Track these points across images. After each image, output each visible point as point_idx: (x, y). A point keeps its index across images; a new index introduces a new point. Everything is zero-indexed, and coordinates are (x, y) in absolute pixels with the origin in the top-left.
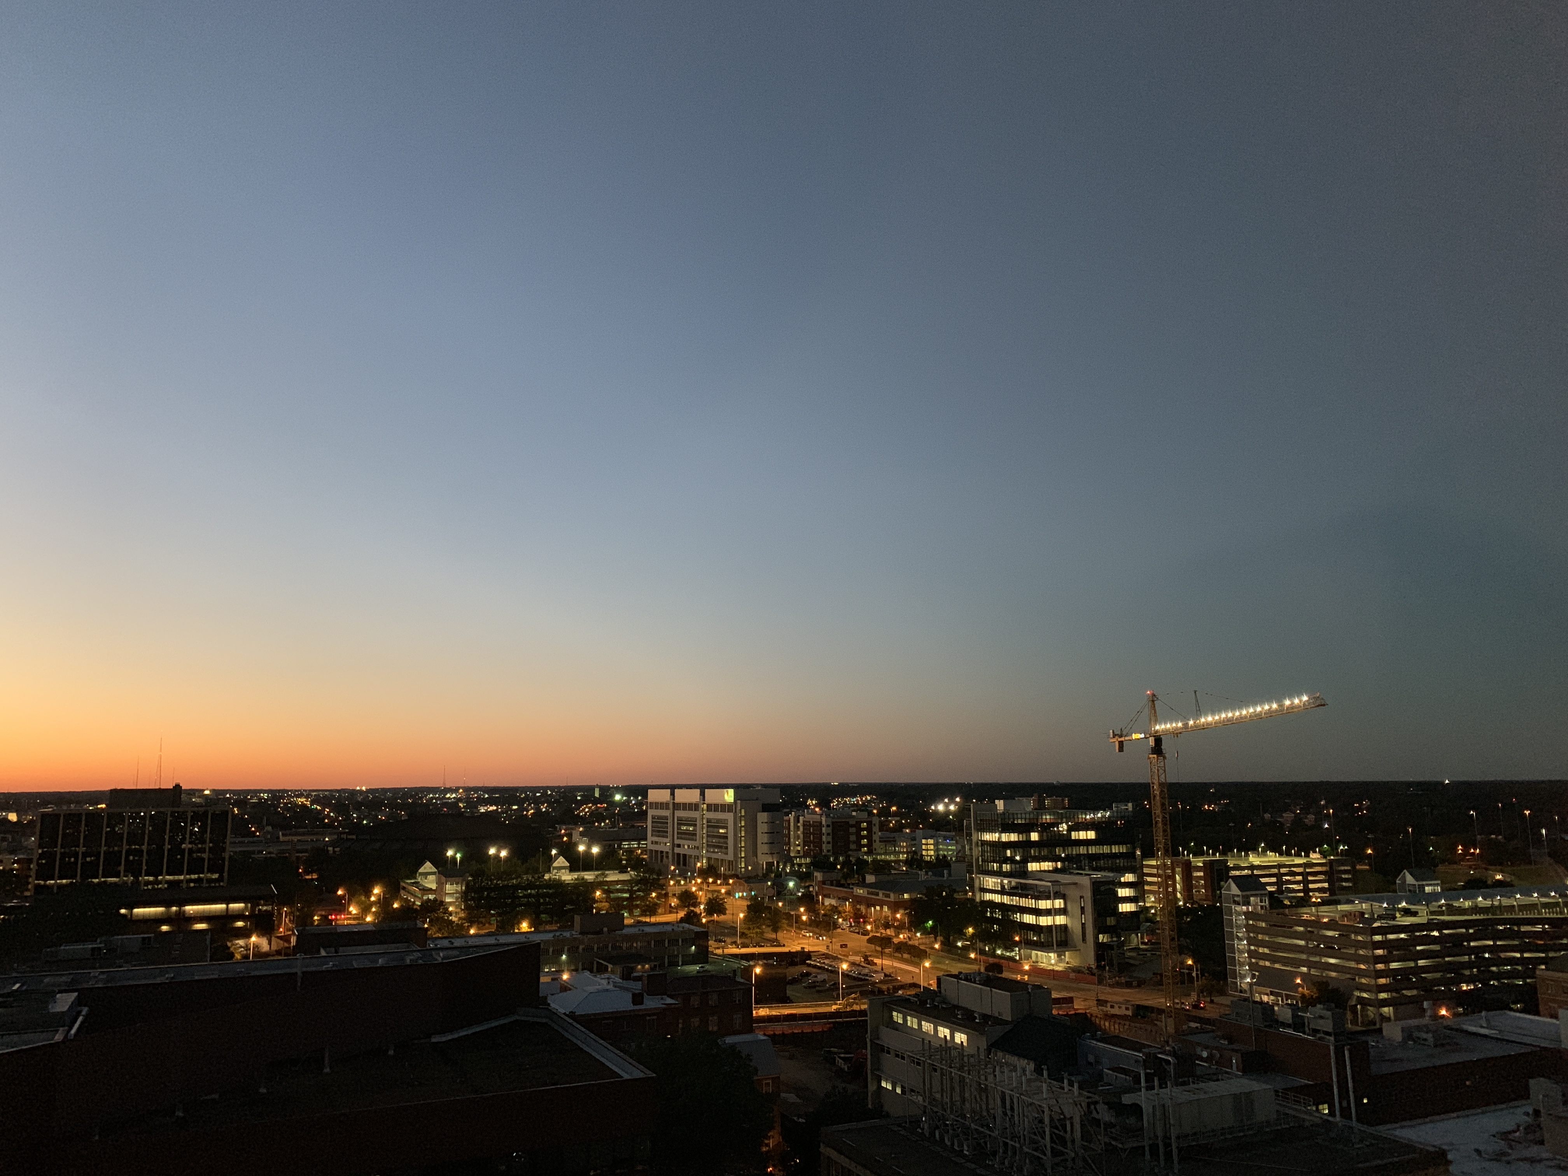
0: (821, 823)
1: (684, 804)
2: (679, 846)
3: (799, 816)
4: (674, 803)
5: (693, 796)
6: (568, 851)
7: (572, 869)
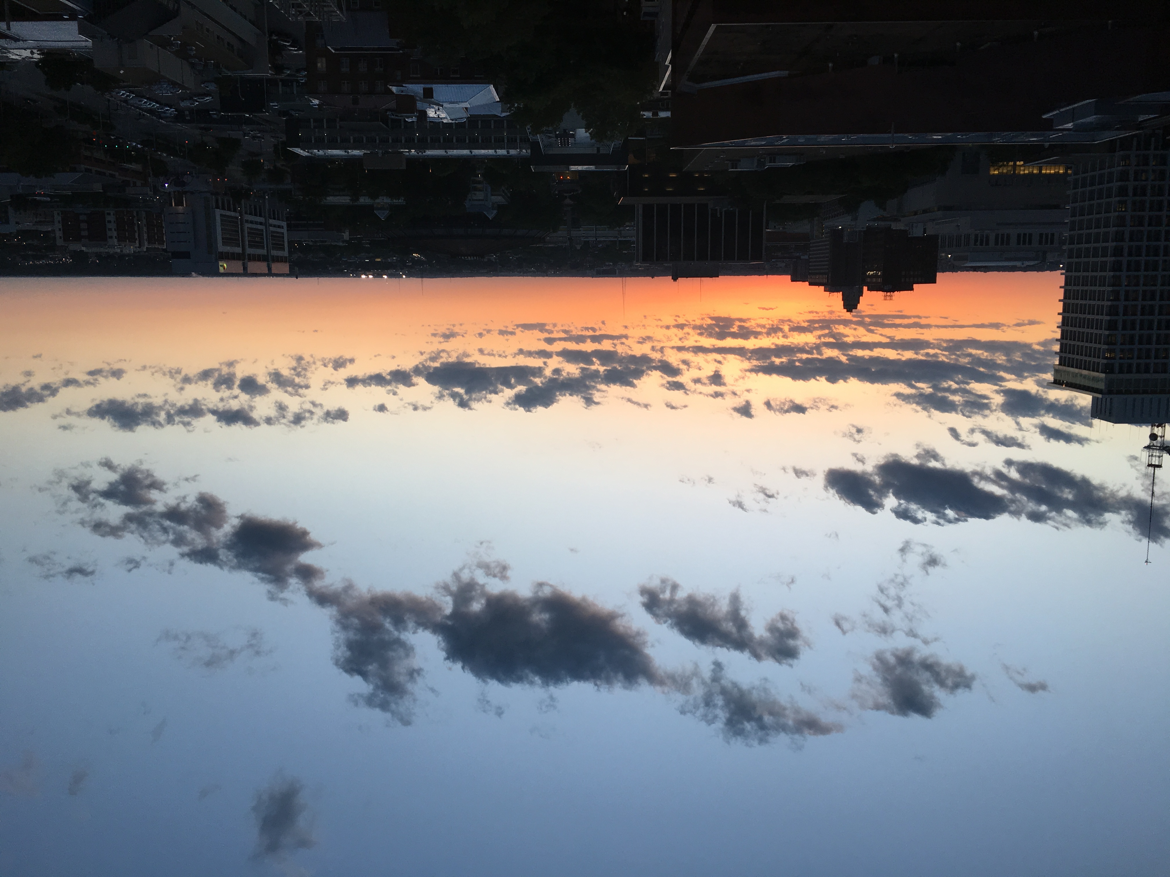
0: (118, 241)
1: (259, 260)
2: (261, 224)
3: (139, 247)
4: (268, 261)
5: (252, 267)
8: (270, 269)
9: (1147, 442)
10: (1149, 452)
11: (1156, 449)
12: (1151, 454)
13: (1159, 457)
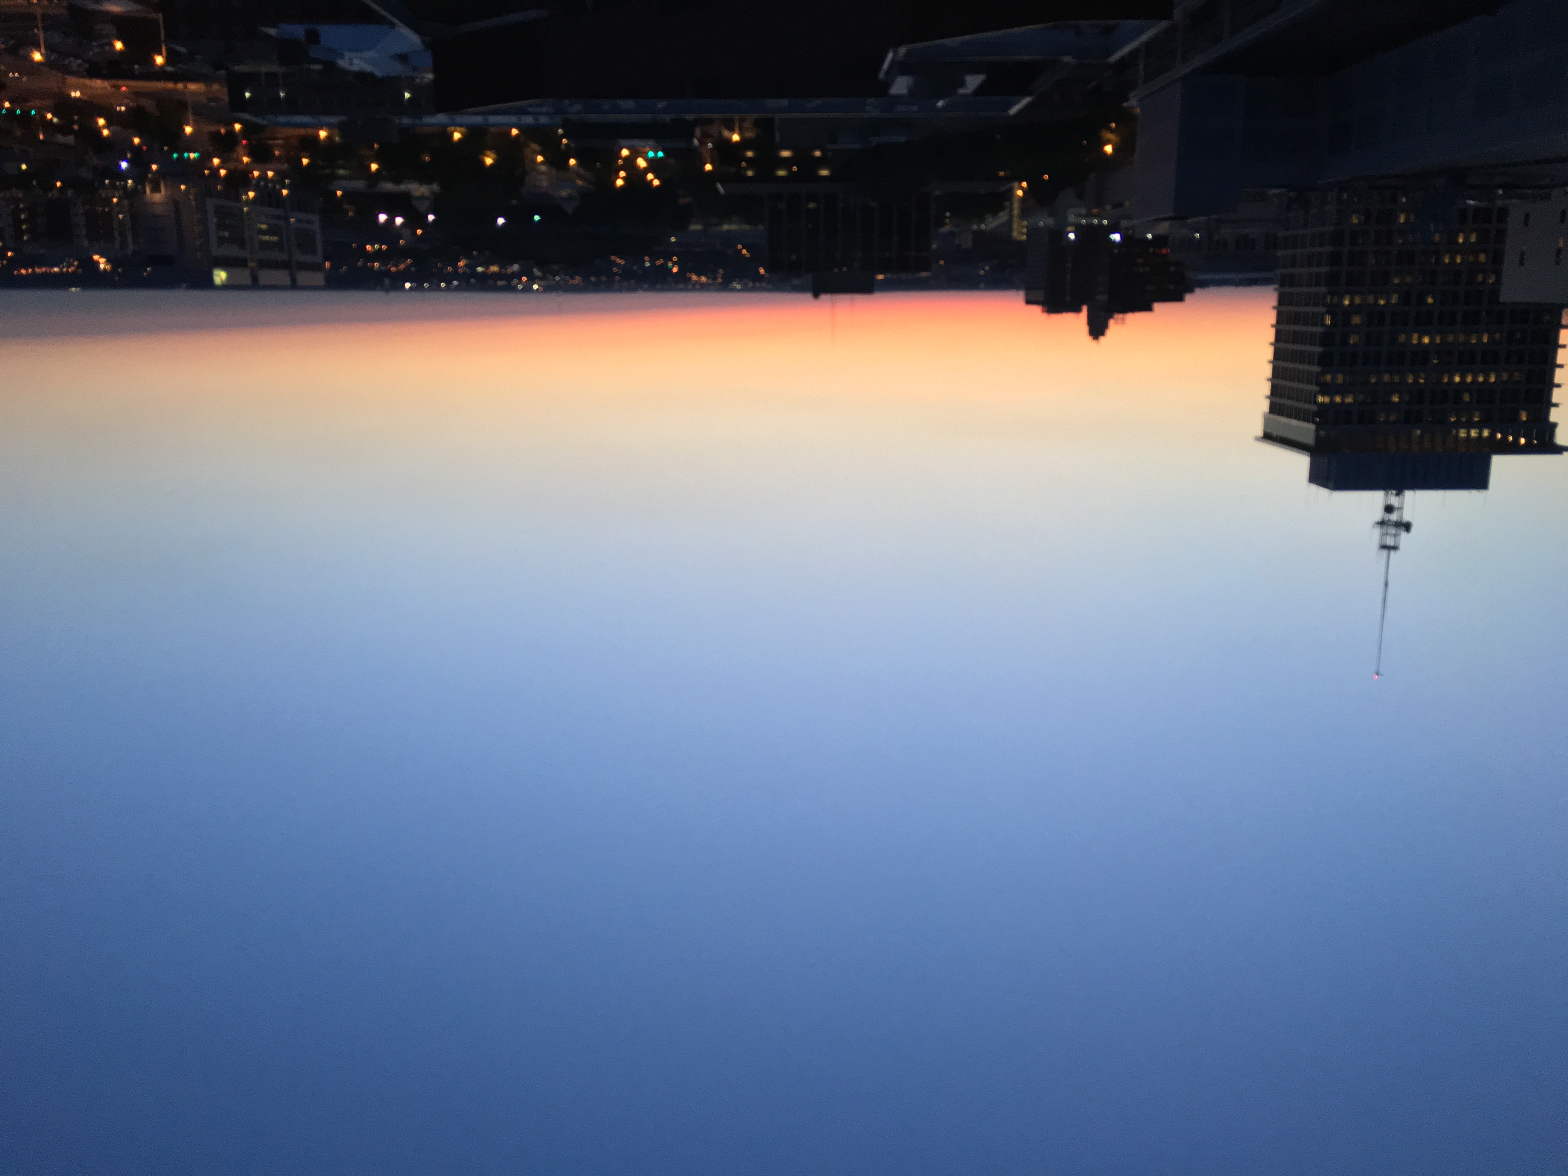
1: (277, 268)
2: (278, 217)
4: (291, 269)
5: (265, 276)
6: (415, 219)
7: (407, 196)
8: (293, 280)
9: (1379, 514)
10: (1383, 529)
11: (1391, 525)
12: (1384, 531)
13: (1395, 535)
